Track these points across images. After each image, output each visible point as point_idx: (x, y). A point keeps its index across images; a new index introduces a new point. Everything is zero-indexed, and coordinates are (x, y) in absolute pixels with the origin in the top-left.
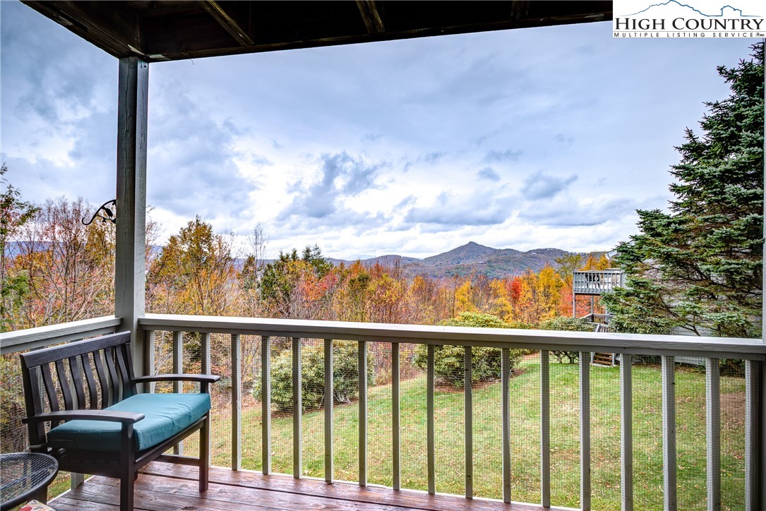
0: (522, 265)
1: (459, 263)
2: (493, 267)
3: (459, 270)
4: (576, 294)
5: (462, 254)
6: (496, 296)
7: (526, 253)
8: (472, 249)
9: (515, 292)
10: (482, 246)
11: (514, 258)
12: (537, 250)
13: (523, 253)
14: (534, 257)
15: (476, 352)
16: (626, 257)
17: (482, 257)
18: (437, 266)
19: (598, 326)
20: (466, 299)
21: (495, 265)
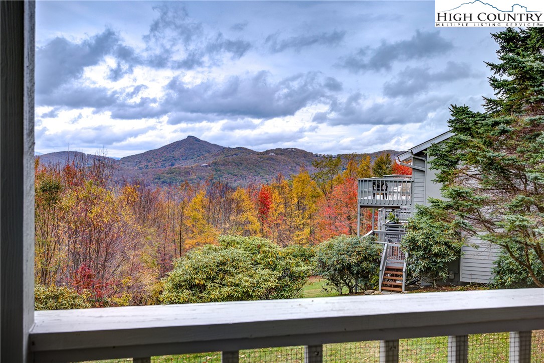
0: (257, 169)
1: (172, 165)
2: (220, 171)
3: (173, 175)
4: (361, 207)
5: (177, 153)
6: (239, 211)
7: (263, 153)
8: (192, 145)
9: (264, 205)
10: (205, 141)
11: (247, 159)
12: (277, 149)
13: (258, 153)
14: (271, 159)
15: (254, 292)
16: (441, 162)
17: (205, 158)
18: (141, 169)
19: (386, 245)
20: (200, 216)
21: (222, 168)
